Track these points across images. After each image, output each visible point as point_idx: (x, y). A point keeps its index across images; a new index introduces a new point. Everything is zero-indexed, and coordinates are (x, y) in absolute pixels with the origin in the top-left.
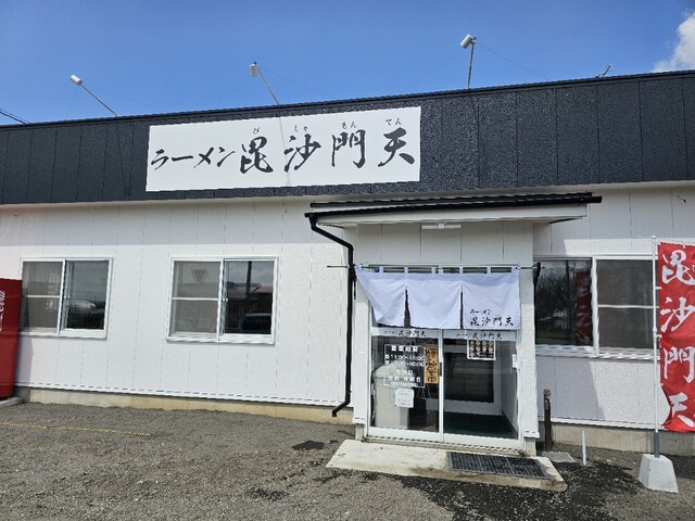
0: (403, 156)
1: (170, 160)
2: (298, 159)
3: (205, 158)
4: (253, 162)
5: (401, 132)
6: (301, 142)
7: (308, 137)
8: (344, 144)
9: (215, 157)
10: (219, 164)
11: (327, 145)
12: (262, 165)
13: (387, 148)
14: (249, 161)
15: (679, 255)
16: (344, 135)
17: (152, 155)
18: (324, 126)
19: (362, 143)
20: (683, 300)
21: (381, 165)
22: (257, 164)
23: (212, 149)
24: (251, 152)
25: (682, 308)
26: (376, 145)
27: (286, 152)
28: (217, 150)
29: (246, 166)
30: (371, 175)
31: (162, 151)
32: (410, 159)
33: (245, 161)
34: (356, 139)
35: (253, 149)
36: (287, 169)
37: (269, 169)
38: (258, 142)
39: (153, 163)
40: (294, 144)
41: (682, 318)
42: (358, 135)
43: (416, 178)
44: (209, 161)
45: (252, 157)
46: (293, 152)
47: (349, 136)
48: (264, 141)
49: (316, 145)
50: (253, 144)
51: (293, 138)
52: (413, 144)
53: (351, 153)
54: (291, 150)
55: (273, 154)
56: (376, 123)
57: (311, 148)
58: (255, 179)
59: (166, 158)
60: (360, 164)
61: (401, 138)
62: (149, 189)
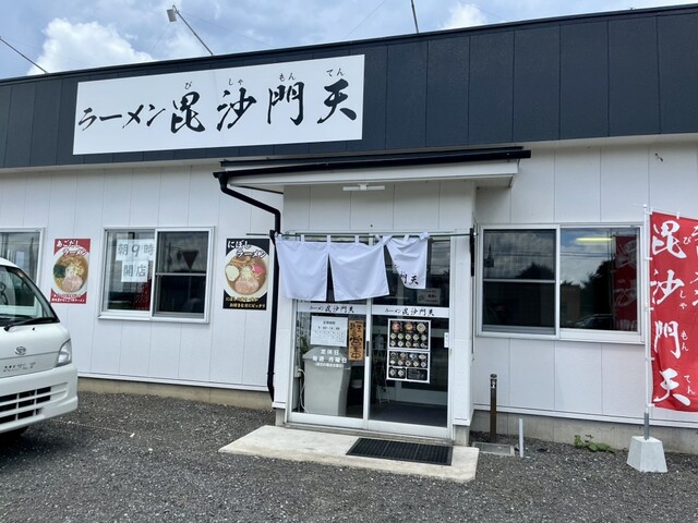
0: (345, 111)
1: (98, 119)
2: (232, 116)
3: (135, 116)
4: (184, 121)
5: (343, 84)
6: (235, 97)
7: (243, 91)
8: (281, 99)
9: (145, 115)
10: (149, 123)
11: (263, 100)
12: (194, 123)
13: (328, 102)
14: (180, 119)
15: (670, 226)
16: (282, 88)
17: (79, 115)
18: (259, 80)
19: (300, 97)
20: (671, 273)
21: (321, 121)
22: (188, 123)
23: (141, 107)
24: (182, 109)
25: (670, 281)
26: (316, 97)
27: (220, 108)
28: (146, 108)
29: (177, 125)
30: (309, 133)
31: (89, 110)
32: (351, 114)
33: (176, 119)
34: (294, 92)
35: (185, 107)
36: (219, 127)
37: (201, 128)
38: (190, 98)
39: (80, 123)
40: (228, 100)
41: (667, 292)
42: (296, 88)
43: (359, 136)
44: (138, 121)
45: (183, 115)
46: (227, 109)
47: (286, 90)
48: (196, 97)
49: (252, 100)
50: (184, 100)
51: (227, 93)
52: (355, 98)
53: (289, 108)
54: (225, 106)
55: (205, 111)
56: (315, 75)
57: (246, 104)
58: (186, 140)
59: (94, 118)
60: (298, 121)
61: (342, 91)
62: (76, 152)
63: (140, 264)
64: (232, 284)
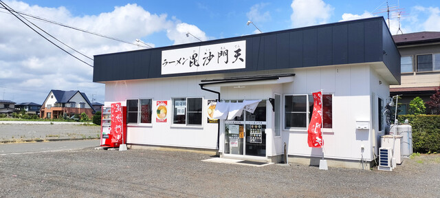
0: (240, 59)
1: (168, 63)
2: (207, 61)
4: (193, 63)
5: (239, 50)
6: (208, 55)
7: (210, 53)
8: (221, 55)
9: (182, 61)
10: (183, 64)
11: (216, 56)
12: (196, 64)
13: (235, 56)
17: (163, 62)
18: (216, 49)
19: (227, 55)
21: (233, 62)
23: (181, 59)
26: (232, 54)
27: (204, 59)
29: (191, 64)
30: (230, 66)
31: (165, 60)
32: (242, 60)
33: (191, 62)
35: (193, 58)
36: (204, 65)
37: (198, 65)
38: (195, 56)
39: (163, 64)
40: (206, 56)
42: (226, 52)
43: (245, 67)
44: (180, 63)
45: (193, 61)
46: (206, 59)
47: (223, 52)
48: (197, 55)
49: (213, 56)
50: (193, 56)
51: (206, 53)
52: (243, 55)
53: (224, 58)
55: (200, 60)
56: (231, 47)
57: (211, 57)
58: (194, 69)
60: (226, 63)
61: (240, 52)
62: (162, 74)
63: (182, 109)
64: (210, 115)
